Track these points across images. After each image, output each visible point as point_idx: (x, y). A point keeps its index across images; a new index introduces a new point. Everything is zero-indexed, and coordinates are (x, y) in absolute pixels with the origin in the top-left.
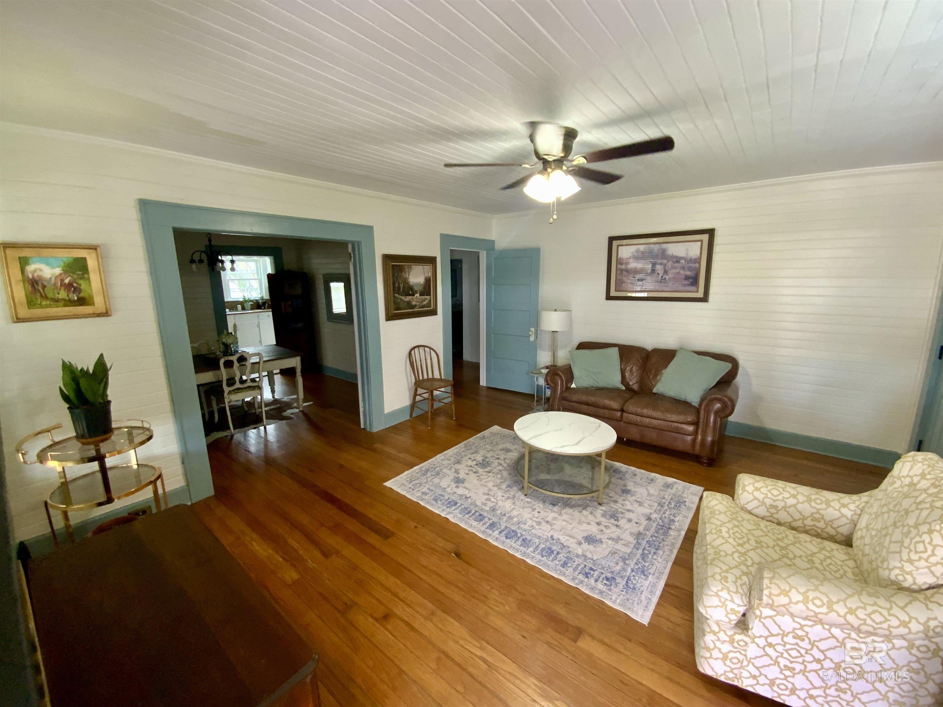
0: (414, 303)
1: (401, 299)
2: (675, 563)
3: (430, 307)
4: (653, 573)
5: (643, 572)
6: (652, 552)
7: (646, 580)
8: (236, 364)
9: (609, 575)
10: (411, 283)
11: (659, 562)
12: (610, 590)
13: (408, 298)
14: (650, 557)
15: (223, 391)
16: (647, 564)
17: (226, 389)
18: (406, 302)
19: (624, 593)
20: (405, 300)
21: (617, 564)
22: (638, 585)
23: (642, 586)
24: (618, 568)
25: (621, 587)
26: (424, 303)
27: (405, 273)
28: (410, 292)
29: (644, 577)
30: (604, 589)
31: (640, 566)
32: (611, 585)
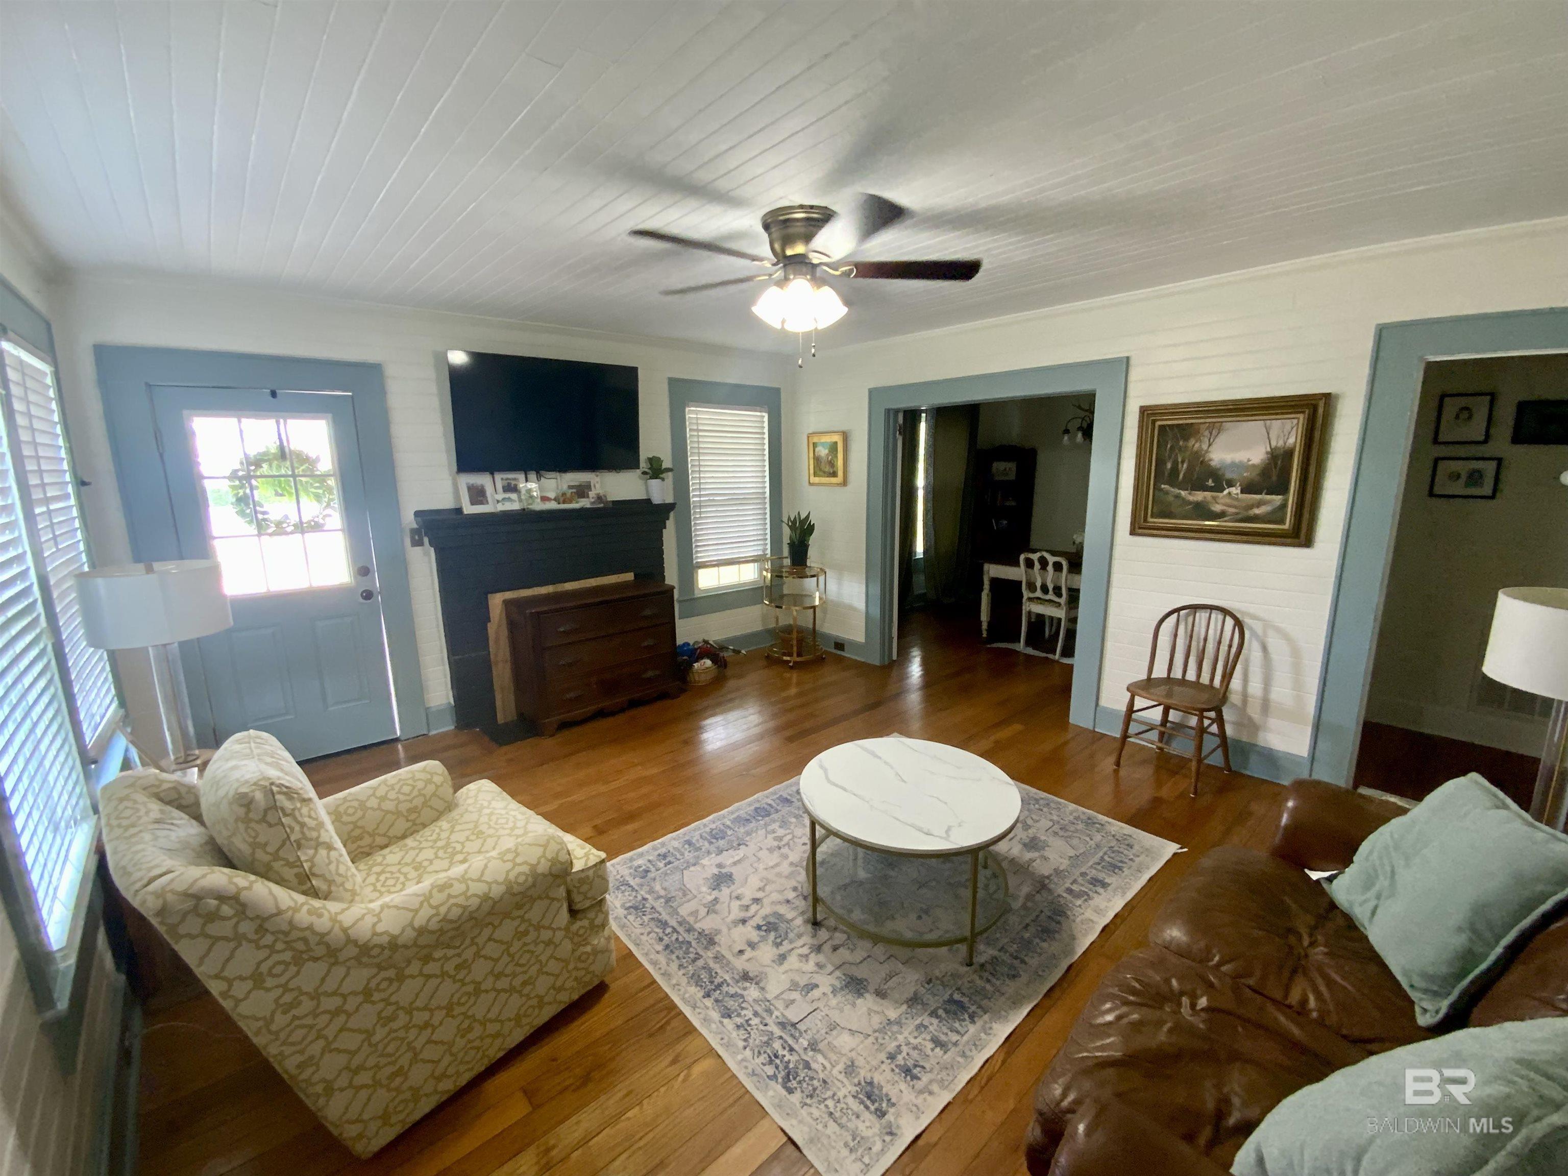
0: (1217, 508)
1: (1178, 497)
2: (630, 954)
3: (1282, 522)
4: (629, 917)
5: (636, 908)
6: (666, 938)
7: (623, 906)
8: (1037, 566)
9: (651, 875)
10: (1213, 463)
11: (642, 934)
12: (630, 868)
13: (1199, 496)
14: (657, 930)
15: (1022, 596)
16: (646, 918)
17: (1026, 594)
18: (1190, 503)
19: (619, 877)
20: (1191, 498)
21: (665, 889)
22: (620, 895)
23: (617, 897)
24: (658, 887)
25: (627, 878)
26: (1257, 511)
27: (1199, 440)
28: (1210, 483)
29: (628, 905)
30: (636, 863)
31: (648, 910)
32: (636, 871)
